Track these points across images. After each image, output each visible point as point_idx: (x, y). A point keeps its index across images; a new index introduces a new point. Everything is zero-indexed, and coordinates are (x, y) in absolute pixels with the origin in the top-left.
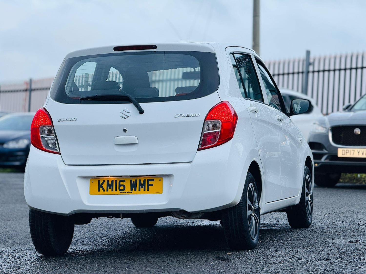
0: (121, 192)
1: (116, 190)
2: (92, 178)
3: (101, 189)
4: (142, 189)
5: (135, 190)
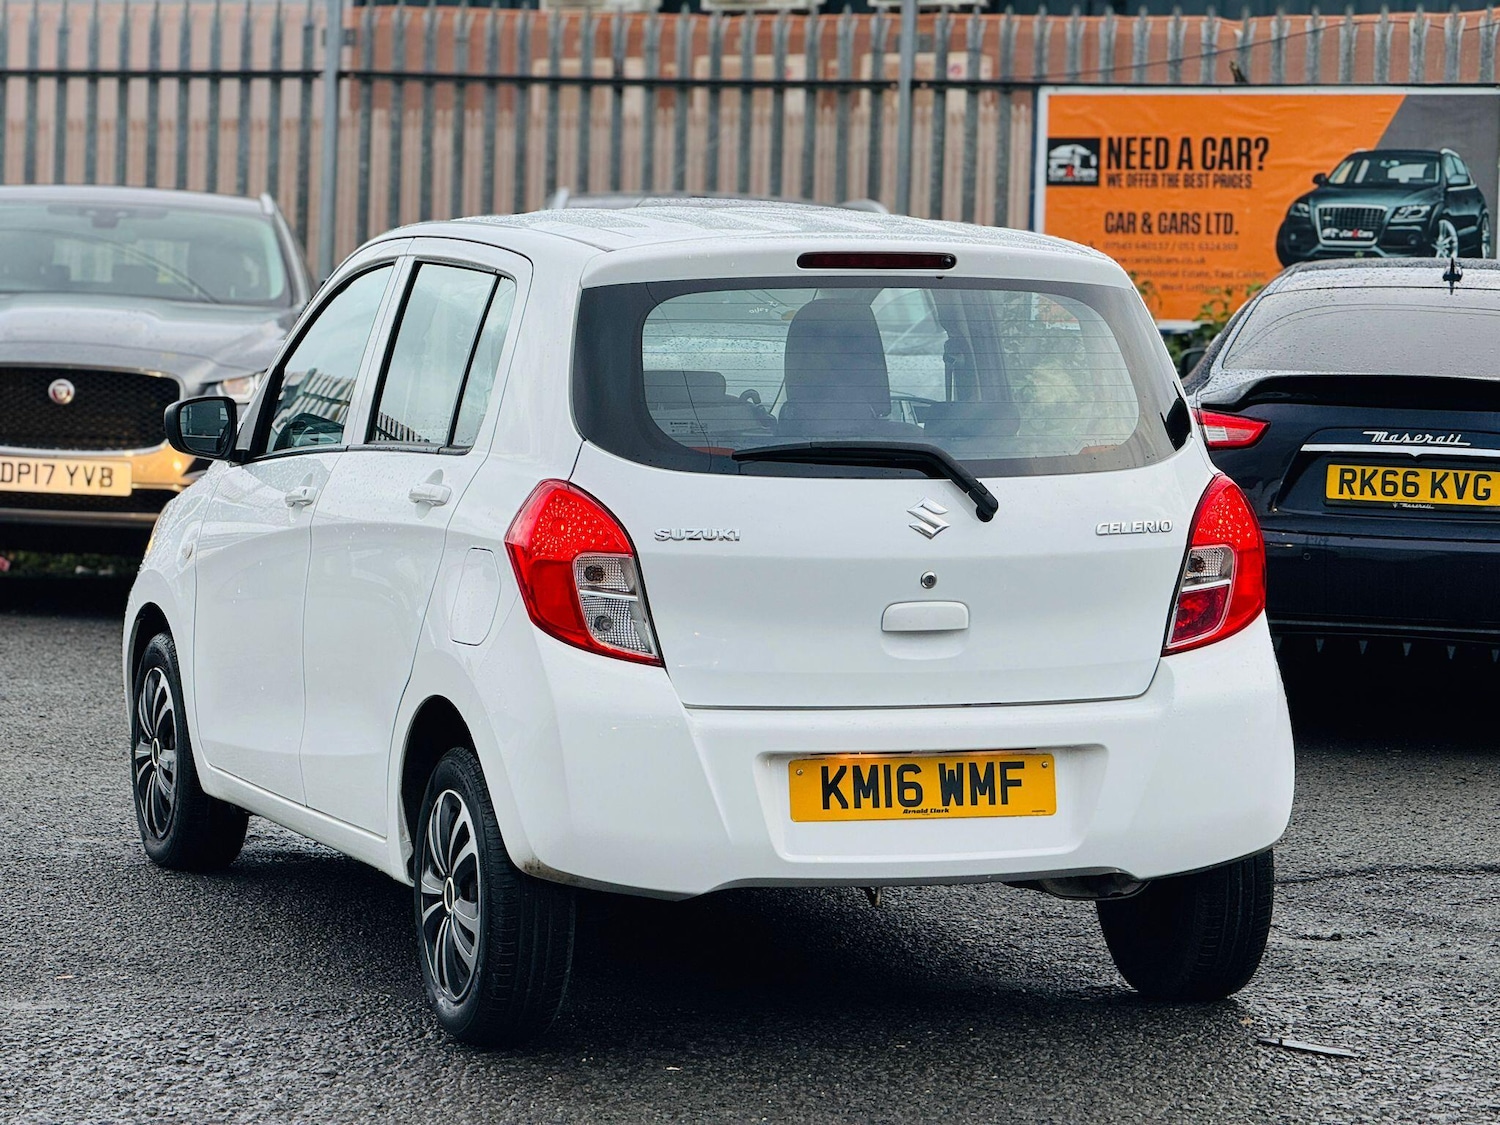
0: (909, 809)
1: (889, 804)
2: (797, 761)
3: (833, 798)
4: (983, 799)
5: (960, 802)
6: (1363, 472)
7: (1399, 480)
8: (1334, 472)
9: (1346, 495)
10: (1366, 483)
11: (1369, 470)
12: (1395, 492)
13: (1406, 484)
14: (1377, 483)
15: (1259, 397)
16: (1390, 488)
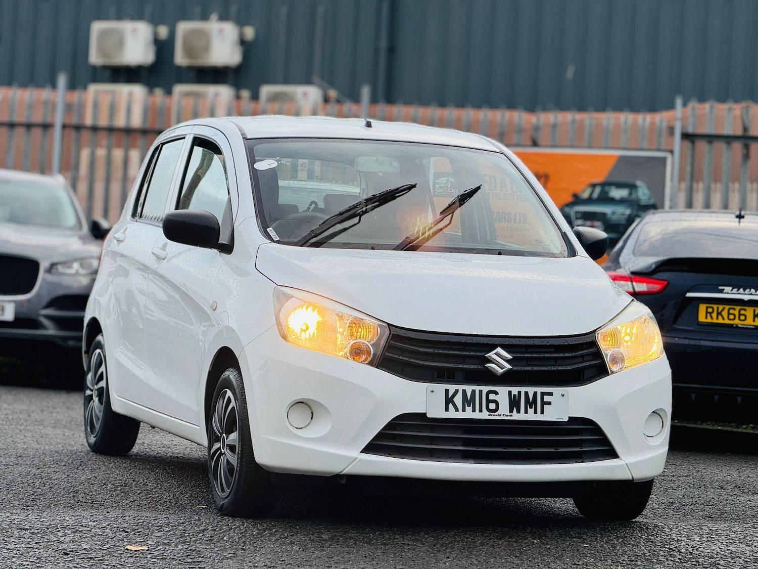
6: (718, 308)
7: (736, 313)
8: (702, 308)
9: (709, 320)
10: (719, 314)
11: (721, 307)
12: (734, 319)
13: (740, 315)
14: (725, 314)
15: (662, 268)
16: (732, 317)
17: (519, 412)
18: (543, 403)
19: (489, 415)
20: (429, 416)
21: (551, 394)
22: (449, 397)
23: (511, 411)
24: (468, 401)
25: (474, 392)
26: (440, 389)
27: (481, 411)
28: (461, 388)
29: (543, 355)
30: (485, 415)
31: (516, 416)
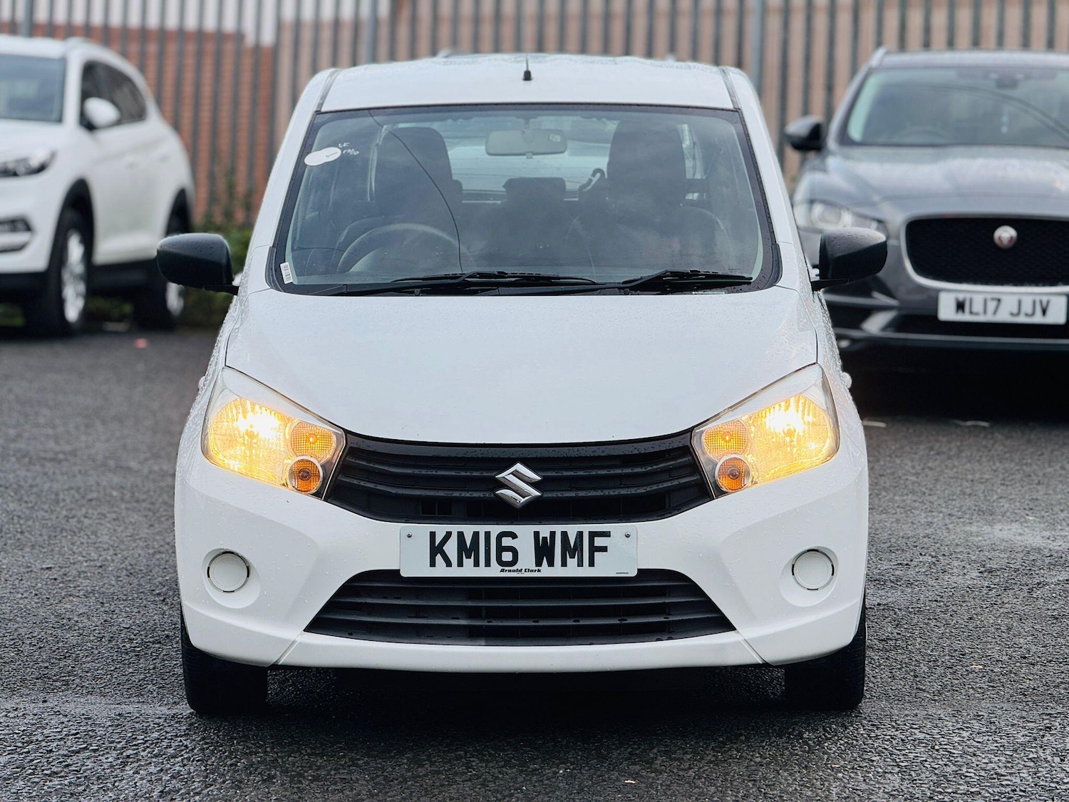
17: (551, 564)
18: (594, 549)
19: (502, 571)
20: (404, 574)
21: (606, 534)
22: (436, 545)
23: (539, 563)
24: (468, 550)
25: (476, 535)
26: (421, 531)
27: (488, 564)
28: (455, 529)
29: (594, 473)
30: (495, 571)
31: (546, 571)
